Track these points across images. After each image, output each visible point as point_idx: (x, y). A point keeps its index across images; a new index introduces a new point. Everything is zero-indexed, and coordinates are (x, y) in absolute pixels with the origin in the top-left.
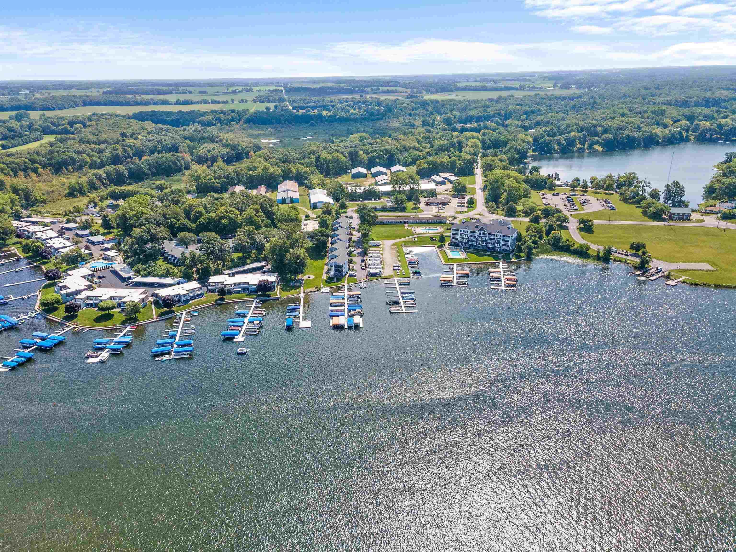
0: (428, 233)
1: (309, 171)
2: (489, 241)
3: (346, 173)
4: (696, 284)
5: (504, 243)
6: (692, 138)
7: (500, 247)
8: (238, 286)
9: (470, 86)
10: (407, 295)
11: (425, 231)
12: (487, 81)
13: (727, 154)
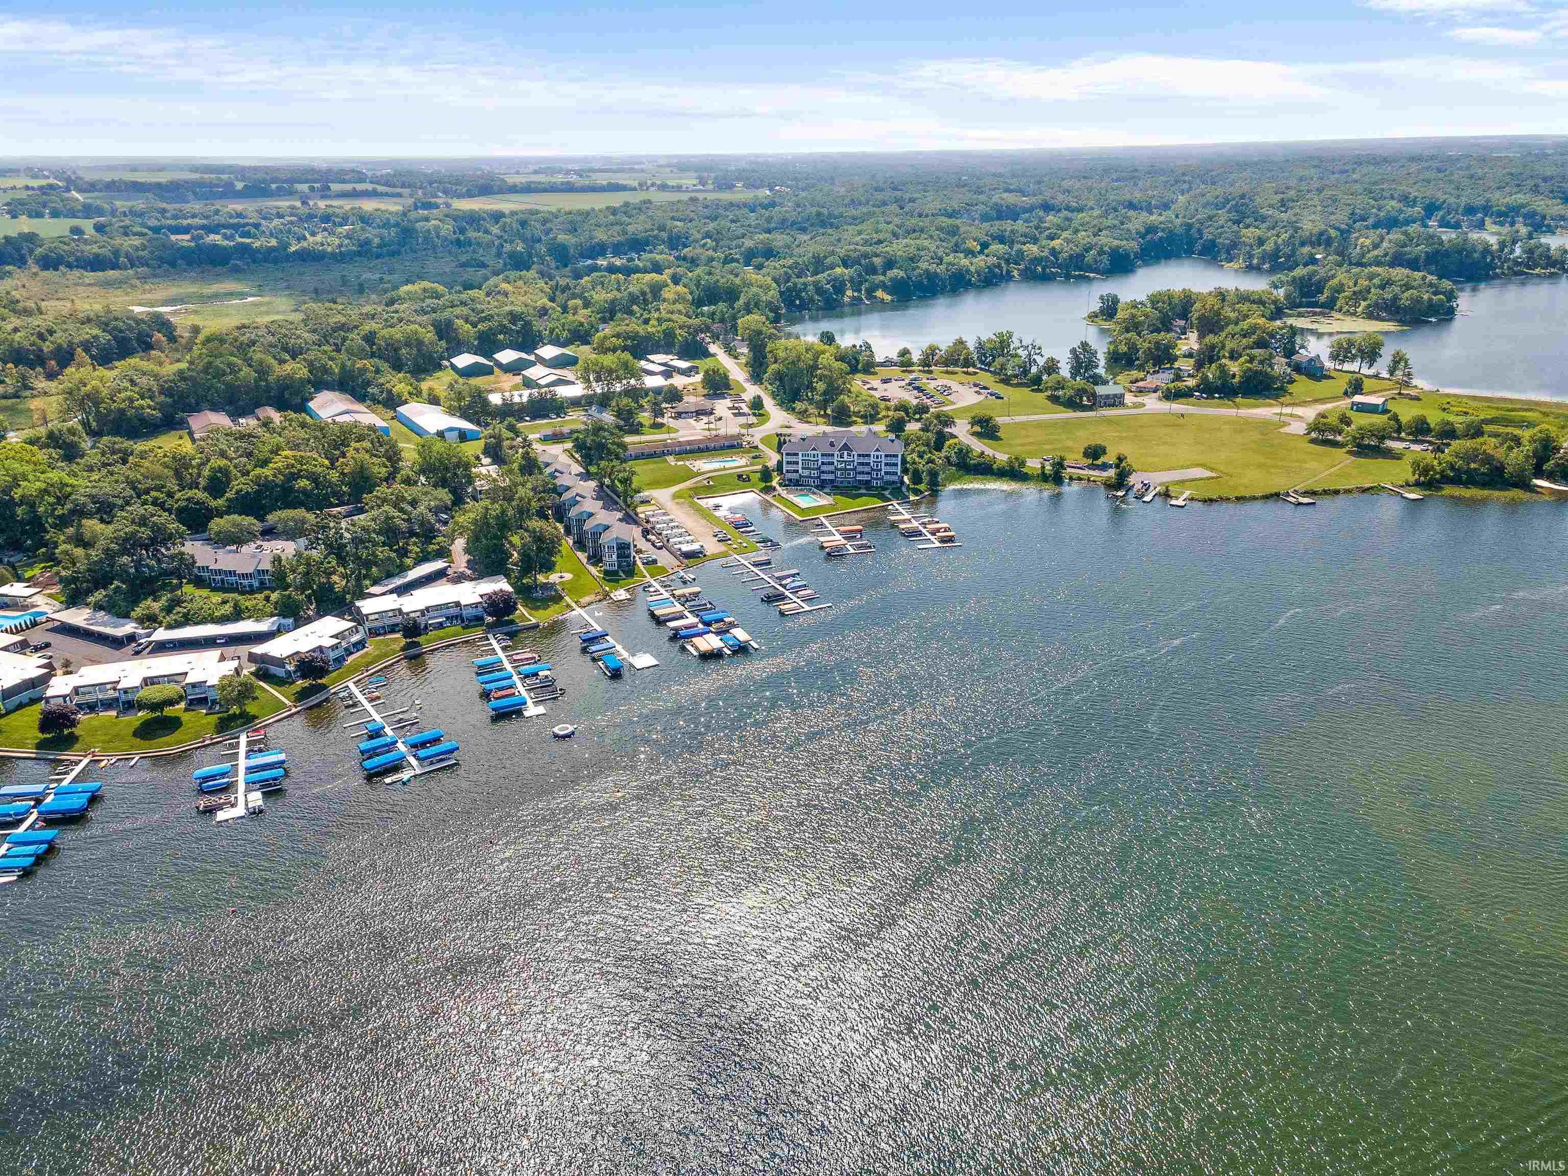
0: (725, 469)
1: (368, 366)
2: (860, 468)
3: (439, 367)
4: (1211, 500)
5: (889, 469)
6: (1015, 273)
7: (882, 478)
8: (436, 613)
9: (539, 183)
10: (789, 580)
11: (716, 465)
12: (559, 172)
13: (1102, 298)
